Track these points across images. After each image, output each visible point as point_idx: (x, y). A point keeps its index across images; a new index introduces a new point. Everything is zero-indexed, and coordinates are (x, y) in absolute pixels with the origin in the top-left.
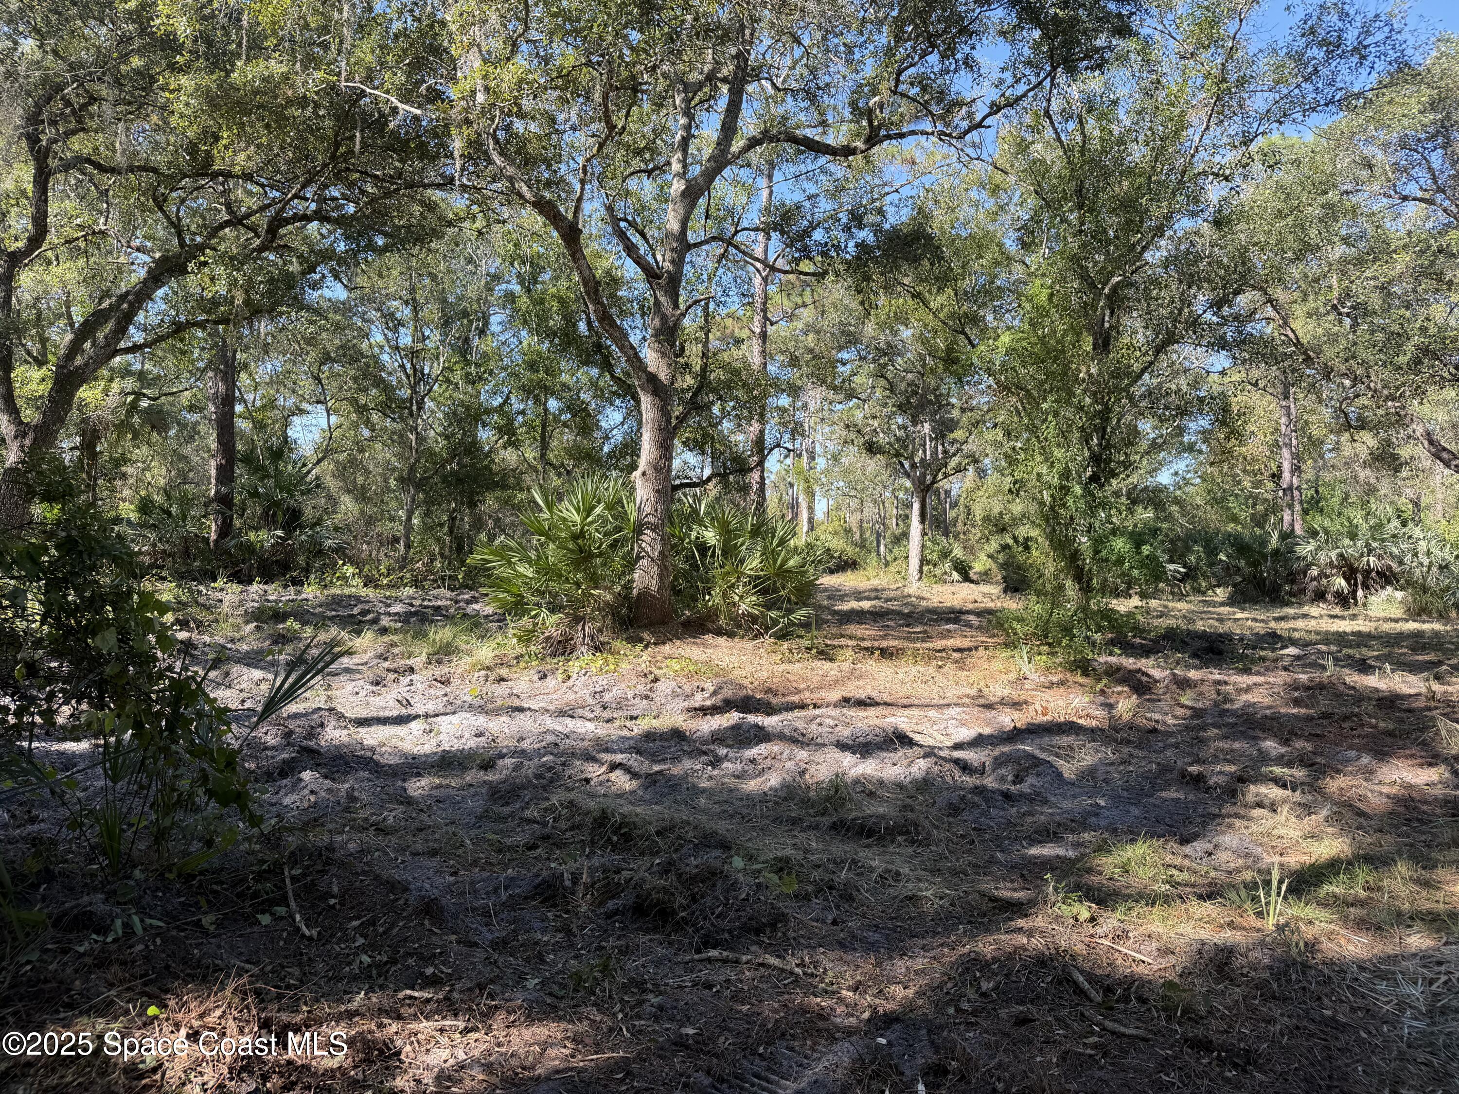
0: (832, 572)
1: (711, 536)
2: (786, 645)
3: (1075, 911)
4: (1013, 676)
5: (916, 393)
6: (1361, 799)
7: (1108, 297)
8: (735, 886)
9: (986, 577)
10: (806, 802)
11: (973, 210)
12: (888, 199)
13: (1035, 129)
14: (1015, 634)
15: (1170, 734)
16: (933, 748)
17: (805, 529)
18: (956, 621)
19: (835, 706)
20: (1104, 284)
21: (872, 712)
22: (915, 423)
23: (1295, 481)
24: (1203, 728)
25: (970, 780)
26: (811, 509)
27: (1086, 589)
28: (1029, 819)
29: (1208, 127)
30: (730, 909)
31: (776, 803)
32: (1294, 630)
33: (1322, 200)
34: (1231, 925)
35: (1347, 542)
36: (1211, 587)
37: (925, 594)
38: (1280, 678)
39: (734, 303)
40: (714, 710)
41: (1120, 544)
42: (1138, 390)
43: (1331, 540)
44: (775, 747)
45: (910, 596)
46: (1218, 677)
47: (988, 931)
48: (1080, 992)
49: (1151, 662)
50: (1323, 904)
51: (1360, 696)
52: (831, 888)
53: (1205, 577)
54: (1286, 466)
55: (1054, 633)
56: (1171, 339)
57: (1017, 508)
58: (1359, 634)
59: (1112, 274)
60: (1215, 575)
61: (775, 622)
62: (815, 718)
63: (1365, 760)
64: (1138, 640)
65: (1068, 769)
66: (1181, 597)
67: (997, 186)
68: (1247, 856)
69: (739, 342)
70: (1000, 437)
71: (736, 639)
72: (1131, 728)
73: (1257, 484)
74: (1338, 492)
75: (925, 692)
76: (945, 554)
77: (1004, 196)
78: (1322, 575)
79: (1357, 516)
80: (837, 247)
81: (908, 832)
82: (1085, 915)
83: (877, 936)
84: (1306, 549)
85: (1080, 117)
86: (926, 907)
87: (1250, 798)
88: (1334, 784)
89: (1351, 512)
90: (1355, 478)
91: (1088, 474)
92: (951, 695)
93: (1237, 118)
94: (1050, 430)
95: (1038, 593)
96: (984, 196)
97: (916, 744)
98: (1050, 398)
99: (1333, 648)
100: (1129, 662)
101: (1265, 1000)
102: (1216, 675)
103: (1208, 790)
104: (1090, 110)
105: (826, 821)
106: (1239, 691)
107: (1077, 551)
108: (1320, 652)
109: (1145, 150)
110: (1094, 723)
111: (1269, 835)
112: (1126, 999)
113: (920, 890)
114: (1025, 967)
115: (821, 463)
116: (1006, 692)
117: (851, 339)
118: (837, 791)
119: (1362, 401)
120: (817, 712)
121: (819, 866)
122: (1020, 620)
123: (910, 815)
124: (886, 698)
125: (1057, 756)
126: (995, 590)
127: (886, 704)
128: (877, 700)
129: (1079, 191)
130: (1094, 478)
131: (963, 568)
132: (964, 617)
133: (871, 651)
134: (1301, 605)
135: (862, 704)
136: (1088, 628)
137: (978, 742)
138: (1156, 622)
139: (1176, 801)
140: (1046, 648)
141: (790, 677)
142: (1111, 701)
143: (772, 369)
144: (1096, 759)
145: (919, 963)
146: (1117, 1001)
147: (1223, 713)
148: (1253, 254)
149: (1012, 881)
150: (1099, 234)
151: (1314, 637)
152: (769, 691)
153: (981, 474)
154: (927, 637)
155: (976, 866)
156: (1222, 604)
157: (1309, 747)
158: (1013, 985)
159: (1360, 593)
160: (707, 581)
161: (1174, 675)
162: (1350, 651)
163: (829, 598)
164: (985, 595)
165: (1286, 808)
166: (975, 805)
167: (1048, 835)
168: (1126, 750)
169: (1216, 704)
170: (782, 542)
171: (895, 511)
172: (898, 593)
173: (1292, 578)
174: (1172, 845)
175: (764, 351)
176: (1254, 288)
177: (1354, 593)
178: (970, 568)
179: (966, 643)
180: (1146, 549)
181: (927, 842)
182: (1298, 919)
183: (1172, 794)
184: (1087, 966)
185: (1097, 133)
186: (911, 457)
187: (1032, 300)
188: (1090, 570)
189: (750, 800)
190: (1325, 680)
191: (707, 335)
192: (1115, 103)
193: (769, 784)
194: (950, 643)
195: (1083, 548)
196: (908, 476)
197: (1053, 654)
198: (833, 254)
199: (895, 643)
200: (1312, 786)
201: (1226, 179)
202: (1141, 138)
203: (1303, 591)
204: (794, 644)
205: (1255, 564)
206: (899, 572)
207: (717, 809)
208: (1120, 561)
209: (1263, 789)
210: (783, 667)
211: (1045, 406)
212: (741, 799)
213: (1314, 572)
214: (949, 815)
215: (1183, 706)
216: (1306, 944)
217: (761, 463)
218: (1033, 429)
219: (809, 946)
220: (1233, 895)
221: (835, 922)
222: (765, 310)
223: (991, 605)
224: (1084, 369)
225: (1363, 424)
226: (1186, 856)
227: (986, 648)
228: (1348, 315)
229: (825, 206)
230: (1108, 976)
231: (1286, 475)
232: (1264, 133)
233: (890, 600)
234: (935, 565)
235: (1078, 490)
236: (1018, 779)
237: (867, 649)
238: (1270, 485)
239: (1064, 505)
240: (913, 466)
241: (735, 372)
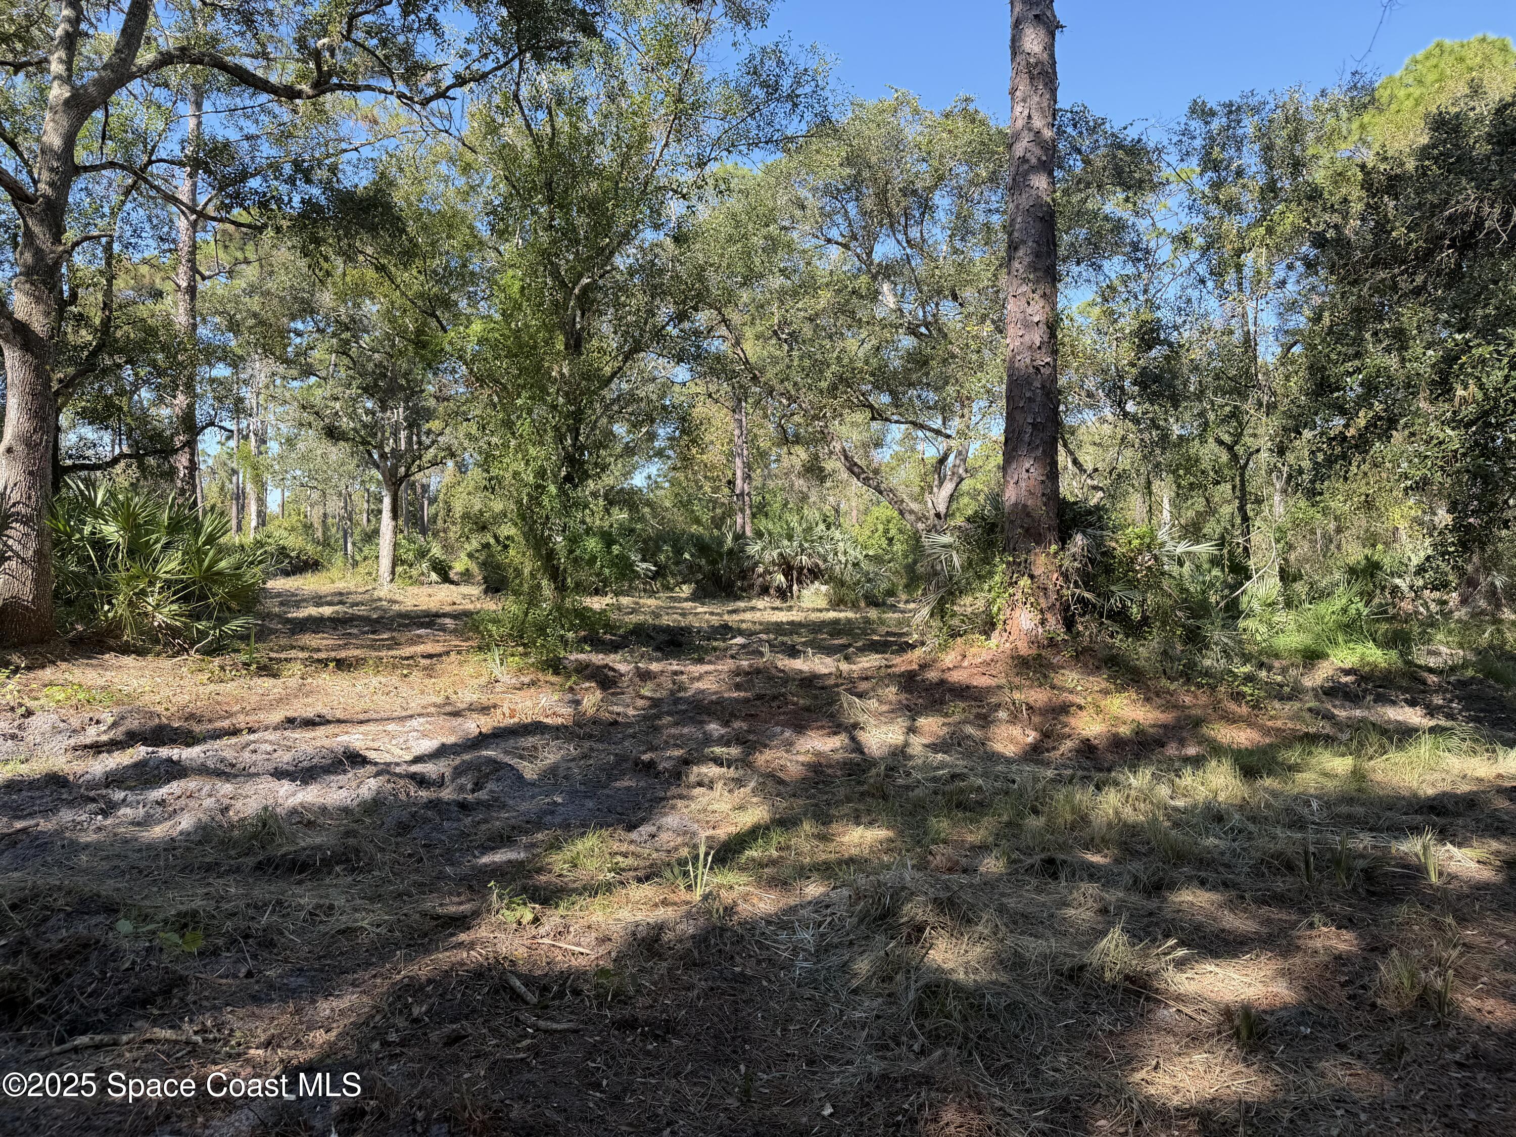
0: (287, 574)
1: (112, 531)
2: (217, 661)
3: (518, 915)
4: (483, 680)
5: (385, 376)
6: (782, 768)
7: (578, 298)
8: (117, 955)
9: (466, 576)
10: (226, 843)
11: (442, 186)
12: (345, 157)
13: (504, 112)
14: (490, 636)
15: (629, 725)
16: (388, 764)
17: (254, 523)
18: (429, 625)
19: (275, 729)
20: (575, 284)
21: (321, 731)
22: (384, 409)
23: (746, 487)
24: (658, 717)
25: (424, 794)
26: (261, 501)
27: (561, 588)
28: (484, 827)
29: (667, 145)
30: (107, 984)
31: (188, 849)
32: (743, 621)
33: (764, 231)
34: (665, 903)
35: (786, 542)
36: (678, 584)
37: (397, 597)
38: (726, 665)
39: (150, 248)
40: (113, 746)
41: (592, 544)
42: (609, 394)
43: (773, 541)
44: (192, 784)
45: (380, 599)
46: (675, 668)
47: (427, 951)
48: (516, 996)
49: (618, 657)
50: (742, 869)
51: (787, 678)
52: (246, 937)
53: (674, 575)
54: (739, 474)
55: (530, 632)
56: (637, 348)
57: (498, 506)
58: (791, 623)
59: (581, 276)
60: (680, 573)
61: (203, 634)
62: (248, 745)
63: (787, 734)
64: (608, 637)
65: (529, 771)
66: (652, 594)
67: (468, 164)
68: (685, 833)
69: (158, 295)
70: (474, 431)
71: (150, 658)
72: (594, 723)
73: (716, 490)
74: (779, 499)
75: (385, 704)
76: (422, 554)
77: (475, 176)
78: (767, 572)
79: (794, 522)
80: (279, 200)
81: (348, 860)
82: (529, 916)
83: (300, 981)
84: (754, 549)
85: (549, 108)
86: (363, 939)
87: (693, 778)
88: (763, 758)
89: (787, 516)
90: (792, 486)
91: (563, 474)
92: (415, 706)
93: (693, 140)
94: (524, 427)
95: (516, 593)
96: (454, 172)
97: (370, 763)
98: (524, 394)
99: (772, 636)
100: (598, 659)
101: (687, 968)
102: (675, 666)
103: (657, 775)
104: (559, 103)
105: (251, 861)
106: (693, 680)
107: (552, 550)
108: (761, 640)
109: (613, 155)
110: (560, 721)
111: (705, 810)
112: (561, 995)
113: (356, 921)
114: (460, 983)
115: (274, 447)
116: (475, 697)
117: (307, 309)
118: (264, 825)
119: (797, 418)
120: (252, 737)
121: (235, 914)
122: (496, 621)
123: (351, 841)
124: (339, 715)
125: (521, 757)
126: (475, 591)
127: (339, 721)
128: (329, 717)
129: (549, 185)
130: (568, 478)
131: (443, 569)
132: (439, 621)
133: (324, 663)
134: (750, 599)
135: (309, 723)
136: (563, 627)
137: (442, 752)
138: (627, 619)
139: (628, 789)
140: (521, 649)
141: (219, 698)
142: (579, 697)
143: (203, 332)
144: (559, 757)
145: (344, 1003)
146: (553, 999)
147: (676, 701)
148: (710, 273)
149: (459, 895)
150: (569, 233)
151: (758, 627)
152: (191, 717)
153: (462, 468)
154: (395, 644)
155: (422, 884)
156: (686, 600)
157: (745, 726)
158: (448, 1004)
159: (795, 587)
160: (108, 587)
161: (638, 668)
162: (785, 639)
163: (282, 604)
164: (464, 597)
165: (720, 784)
166: (426, 820)
167: (503, 840)
168: (587, 744)
169: (672, 693)
170: (211, 540)
171: (366, 506)
172: (367, 596)
173: (745, 574)
174: (620, 833)
175: (192, 309)
176: (711, 306)
177: (791, 586)
178: (450, 568)
179: (438, 648)
180: (616, 549)
181: (369, 867)
182: (721, 887)
183: (626, 782)
184: (524, 969)
185: (567, 129)
186: (380, 447)
187: (504, 291)
188: (565, 570)
189: (152, 850)
190: (761, 666)
191: (110, 282)
192: (584, 100)
193: (179, 828)
194: (420, 649)
195: (558, 547)
196: (378, 467)
197: (526, 654)
198: (274, 207)
199: (357, 652)
200: (745, 762)
201: (684, 197)
202: (609, 142)
203: (751, 586)
204: (228, 660)
205: (714, 562)
206: (369, 574)
207: (105, 865)
208: (592, 560)
209: (704, 769)
210: (212, 687)
211: (519, 402)
212: (140, 850)
213: (760, 569)
214: (399, 834)
215: (643, 697)
216: (726, 909)
217: (191, 444)
218: (508, 424)
219: (214, 1007)
220: (668, 874)
221: (249, 975)
222: (192, 261)
223: (470, 607)
224: (556, 368)
225: (797, 440)
226: (632, 842)
227: (459, 652)
228: (786, 341)
229: (267, 150)
230: (546, 975)
231: (739, 482)
232: (716, 159)
233: (357, 604)
234: (411, 566)
235: (553, 489)
236: (477, 787)
237: (319, 661)
238: (726, 491)
239: (539, 504)
240: (383, 456)
241: (151, 332)
